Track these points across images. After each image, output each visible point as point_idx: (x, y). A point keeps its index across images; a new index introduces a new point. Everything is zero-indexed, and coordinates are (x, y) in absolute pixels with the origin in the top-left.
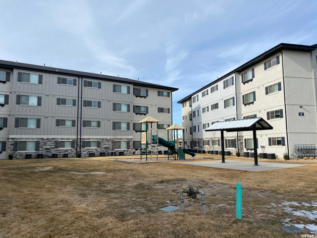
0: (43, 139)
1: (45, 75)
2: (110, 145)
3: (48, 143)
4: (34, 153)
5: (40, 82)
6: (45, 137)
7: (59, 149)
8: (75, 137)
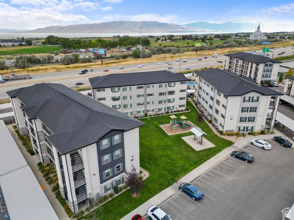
1: (132, 87)
2: (157, 110)
5: (130, 90)
6: (134, 110)
7: (139, 114)
8: (144, 109)
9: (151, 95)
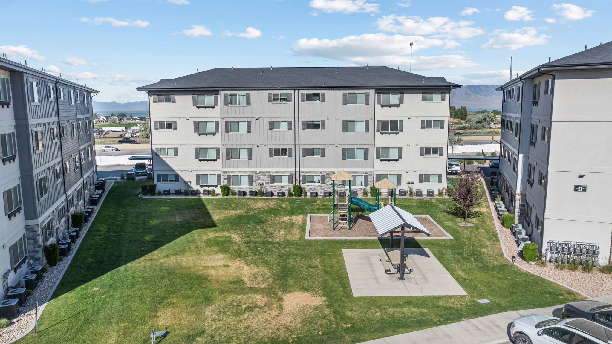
0: (255, 172)
1: (253, 93)
3: (262, 178)
4: (248, 188)
6: (258, 170)
7: (275, 184)
8: (292, 170)
9: (317, 126)
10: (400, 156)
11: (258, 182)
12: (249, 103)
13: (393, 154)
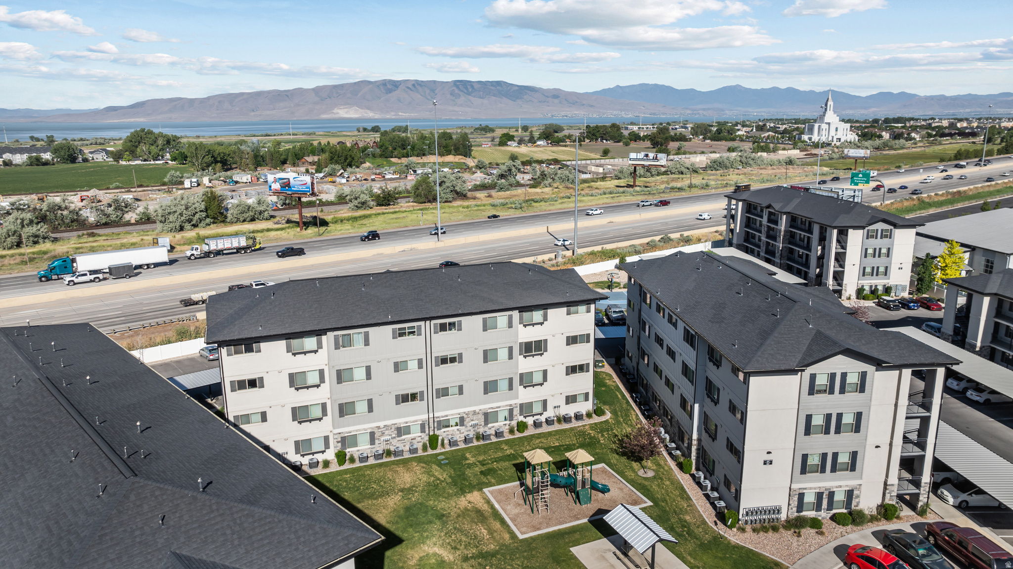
0: (379, 427)
1: (372, 331)
2: (481, 419)
3: (387, 432)
4: (369, 448)
6: (382, 424)
7: (403, 437)
8: (425, 417)
9: (453, 360)
10: (545, 379)
11: (382, 439)
12: (367, 343)
13: (538, 378)
